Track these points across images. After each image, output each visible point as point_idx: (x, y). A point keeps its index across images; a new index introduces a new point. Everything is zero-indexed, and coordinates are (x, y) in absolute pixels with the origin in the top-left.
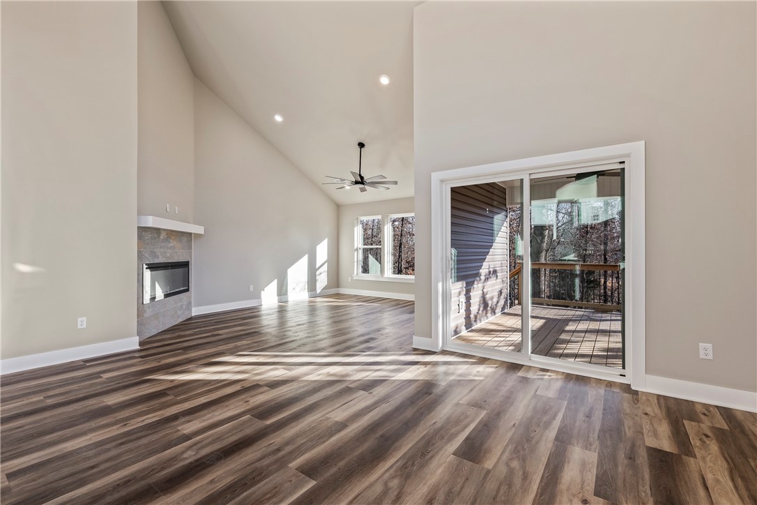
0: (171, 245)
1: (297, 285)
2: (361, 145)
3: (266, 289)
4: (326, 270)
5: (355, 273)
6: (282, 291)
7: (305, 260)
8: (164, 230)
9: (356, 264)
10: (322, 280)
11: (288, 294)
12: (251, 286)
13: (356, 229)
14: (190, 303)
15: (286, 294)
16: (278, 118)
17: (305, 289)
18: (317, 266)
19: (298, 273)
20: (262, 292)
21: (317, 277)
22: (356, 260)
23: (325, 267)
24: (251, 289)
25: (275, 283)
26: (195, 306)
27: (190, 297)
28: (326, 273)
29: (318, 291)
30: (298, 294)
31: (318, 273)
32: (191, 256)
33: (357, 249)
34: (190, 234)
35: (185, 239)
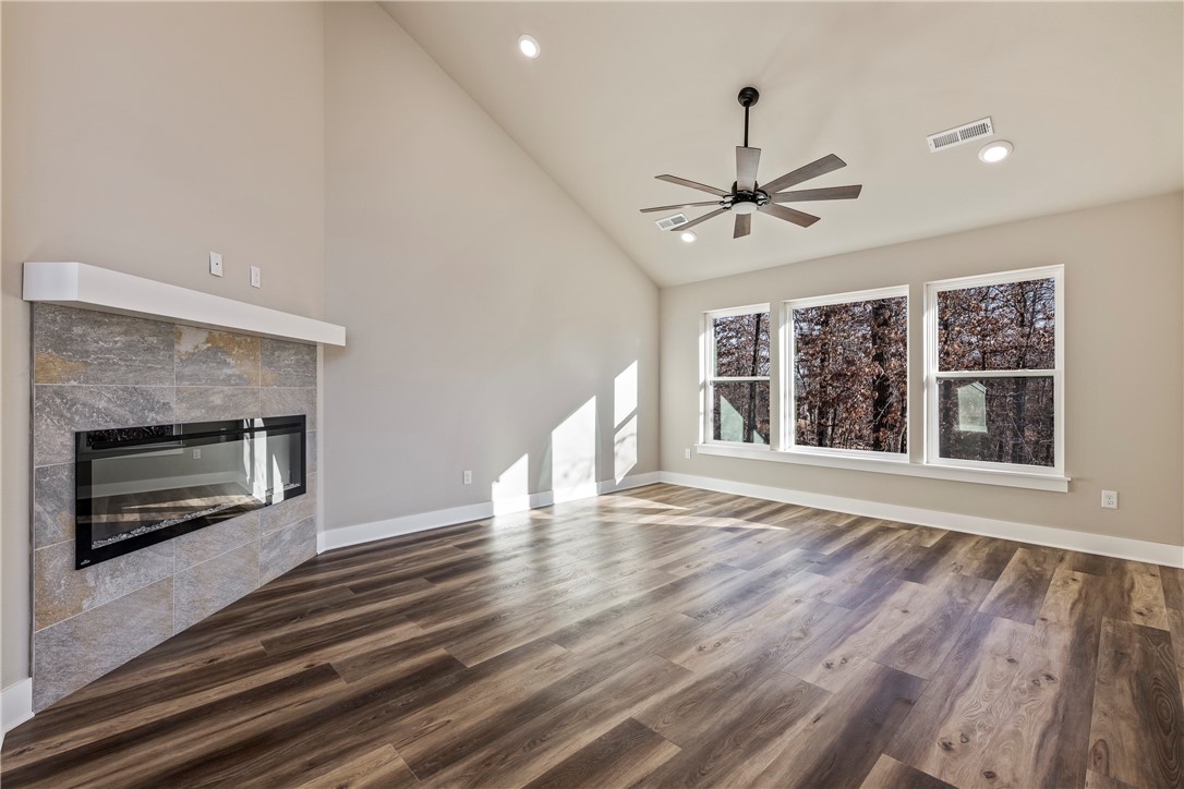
0: (229, 371)
1: (574, 465)
2: (749, 96)
3: (503, 477)
4: (635, 431)
5: (701, 440)
6: (539, 483)
7: (589, 409)
8: (198, 327)
9: (702, 418)
10: (627, 454)
11: (553, 488)
12: (468, 473)
13: (702, 338)
14: (311, 522)
15: (548, 487)
16: (528, 48)
17: (589, 476)
18: (617, 421)
19: (574, 438)
20: (496, 487)
21: (616, 448)
22: (702, 410)
23: (632, 426)
24: (469, 480)
25: (522, 465)
26: (328, 527)
27: (312, 507)
28: (635, 439)
29: (619, 479)
30: (575, 489)
31: (617, 437)
32: (313, 404)
33: (704, 386)
34: (311, 347)
35: (289, 358)
